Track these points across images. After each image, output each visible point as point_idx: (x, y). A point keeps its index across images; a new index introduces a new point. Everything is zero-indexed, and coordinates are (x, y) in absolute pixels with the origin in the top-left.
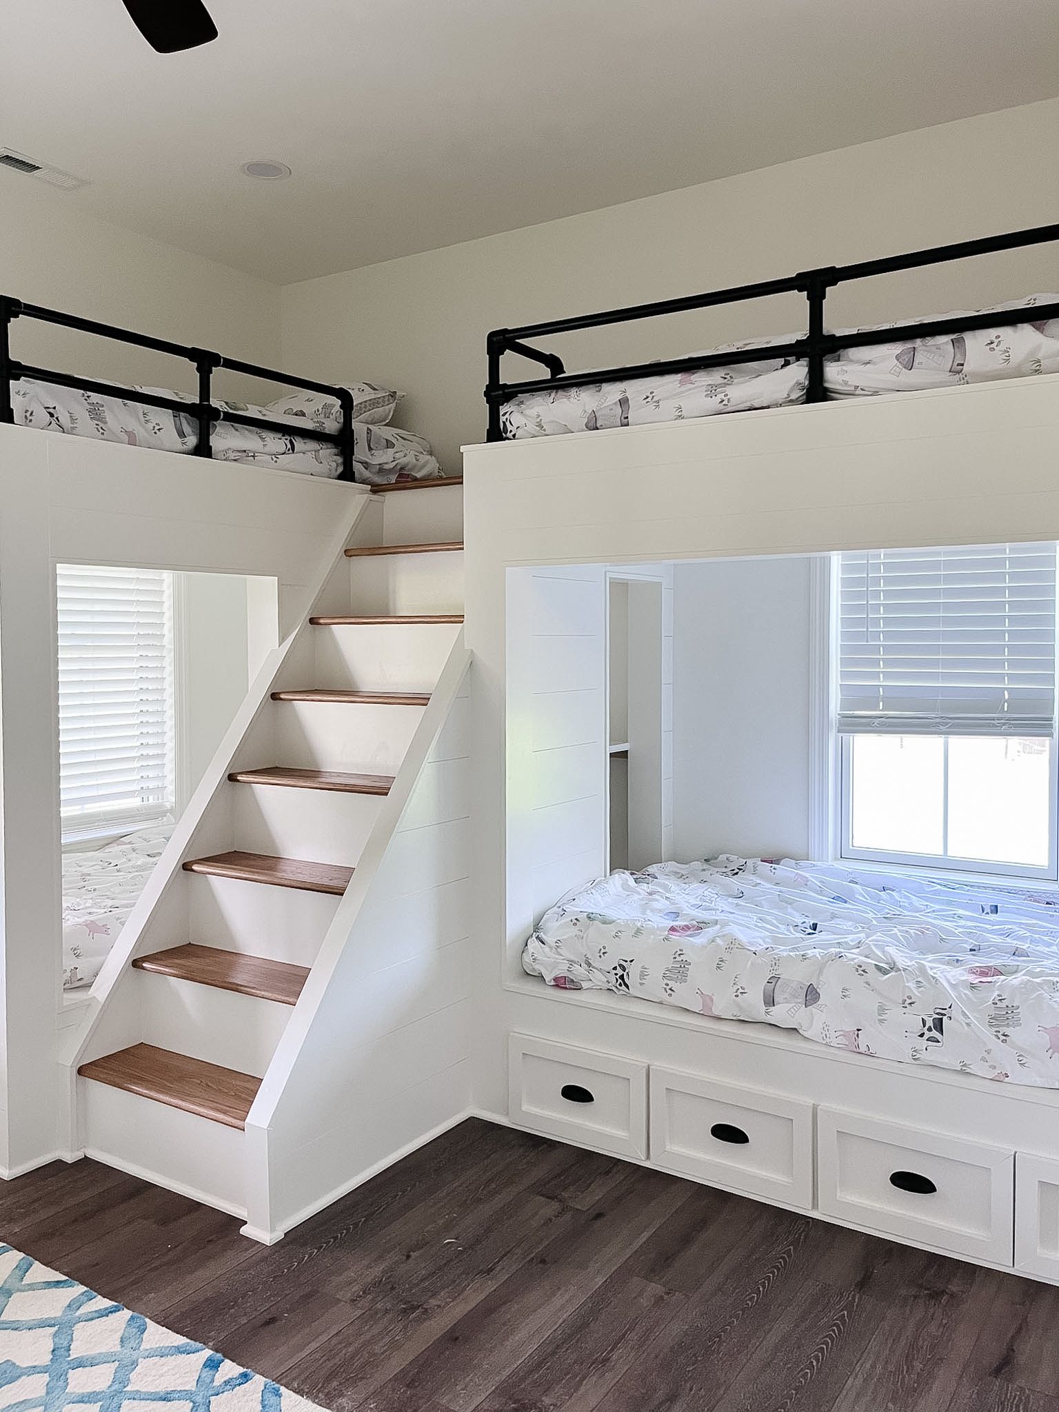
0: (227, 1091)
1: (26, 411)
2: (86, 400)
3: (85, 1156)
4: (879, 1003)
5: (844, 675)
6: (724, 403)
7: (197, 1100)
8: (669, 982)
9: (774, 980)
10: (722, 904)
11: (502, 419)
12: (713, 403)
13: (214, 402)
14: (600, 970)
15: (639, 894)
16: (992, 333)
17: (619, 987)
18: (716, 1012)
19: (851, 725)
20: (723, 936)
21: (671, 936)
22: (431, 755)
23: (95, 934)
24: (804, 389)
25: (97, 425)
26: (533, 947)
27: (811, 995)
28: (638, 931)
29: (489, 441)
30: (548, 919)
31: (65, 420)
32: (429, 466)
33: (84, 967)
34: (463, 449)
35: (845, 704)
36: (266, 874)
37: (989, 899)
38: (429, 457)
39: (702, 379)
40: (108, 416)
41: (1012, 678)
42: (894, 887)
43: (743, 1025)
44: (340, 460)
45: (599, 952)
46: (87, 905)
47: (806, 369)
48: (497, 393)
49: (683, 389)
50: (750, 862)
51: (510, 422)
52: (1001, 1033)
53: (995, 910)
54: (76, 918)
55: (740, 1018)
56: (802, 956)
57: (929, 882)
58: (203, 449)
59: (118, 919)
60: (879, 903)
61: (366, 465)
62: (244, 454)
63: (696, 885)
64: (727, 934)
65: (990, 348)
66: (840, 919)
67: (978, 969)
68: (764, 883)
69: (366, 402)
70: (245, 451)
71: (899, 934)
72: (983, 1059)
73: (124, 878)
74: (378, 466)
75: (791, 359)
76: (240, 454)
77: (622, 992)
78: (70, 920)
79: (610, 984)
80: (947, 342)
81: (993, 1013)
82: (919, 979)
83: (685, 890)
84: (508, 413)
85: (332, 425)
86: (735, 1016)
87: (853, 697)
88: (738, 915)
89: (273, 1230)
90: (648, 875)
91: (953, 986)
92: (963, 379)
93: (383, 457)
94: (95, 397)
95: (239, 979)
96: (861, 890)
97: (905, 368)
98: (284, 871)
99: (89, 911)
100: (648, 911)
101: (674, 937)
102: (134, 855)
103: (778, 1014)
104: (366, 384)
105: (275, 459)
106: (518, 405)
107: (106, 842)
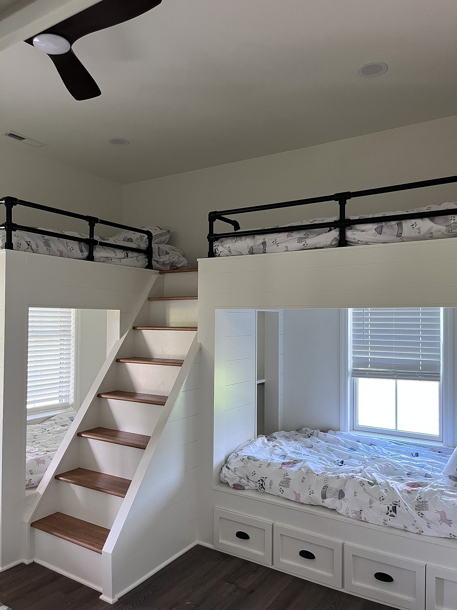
0: (94, 535)
1: (18, 243)
2: (43, 238)
3: (34, 562)
4: (370, 499)
5: (354, 353)
6: (305, 245)
7: (81, 539)
8: (281, 487)
9: (326, 487)
10: (304, 451)
11: (214, 248)
12: (301, 245)
13: (96, 238)
14: (253, 481)
15: (269, 446)
16: (413, 221)
17: (260, 489)
18: (301, 501)
19: (357, 374)
20: (304, 467)
21: (283, 467)
22: (183, 388)
23: (39, 464)
24: (337, 241)
25: (47, 248)
26: (224, 471)
27: (341, 494)
28: (269, 464)
29: (209, 257)
30: (231, 458)
31: (34, 246)
32: (184, 262)
33: (34, 478)
34: (198, 260)
35: (354, 365)
36: (113, 439)
37: (414, 450)
38: (183, 258)
39: (296, 235)
40: (52, 244)
41: (423, 356)
42: (375, 444)
43: (313, 507)
44: (147, 260)
45: (252, 474)
46: (37, 450)
47: (338, 232)
48: (212, 237)
49: (288, 239)
50: (315, 431)
51: (217, 249)
52: (421, 513)
53: (417, 455)
54: (31, 457)
55: (311, 504)
56: (337, 477)
57: (390, 441)
58: (90, 258)
59: (49, 457)
60: (369, 451)
61: (157, 262)
62: (107, 259)
63: (293, 442)
64: (306, 466)
65: (413, 227)
66: (353, 459)
67: (411, 484)
68: (322, 442)
69: (157, 234)
70: (108, 258)
71: (377, 466)
72: (413, 525)
73: (52, 437)
74: (162, 262)
75: (332, 228)
76: (105, 259)
77: (262, 491)
78: (29, 458)
79: (257, 488)
80: (395, 224)
81: (417, 504)
82: (386, 488)
83: (288, 444)
84: (217, 246)
85: (144, 246)
86: (309, 503)
87: (358, 362)
88: (310, 456)
89: (113, 597)
90: (273, 437)
91: (400, 492)
92: (402, 239)
93: (164, 259)
94: (47, 237)
95: (101, 485)
96: (361, 445)
97: (378, 234)
98: (120, 437)
99: (37, 453)
100: (273, 454)
101: (284, 467)
102: (56, 426)
103: (328, 502)
104: (158, 227)
105: (120, 261)
106: (221, 242)
107: (44, 420)
